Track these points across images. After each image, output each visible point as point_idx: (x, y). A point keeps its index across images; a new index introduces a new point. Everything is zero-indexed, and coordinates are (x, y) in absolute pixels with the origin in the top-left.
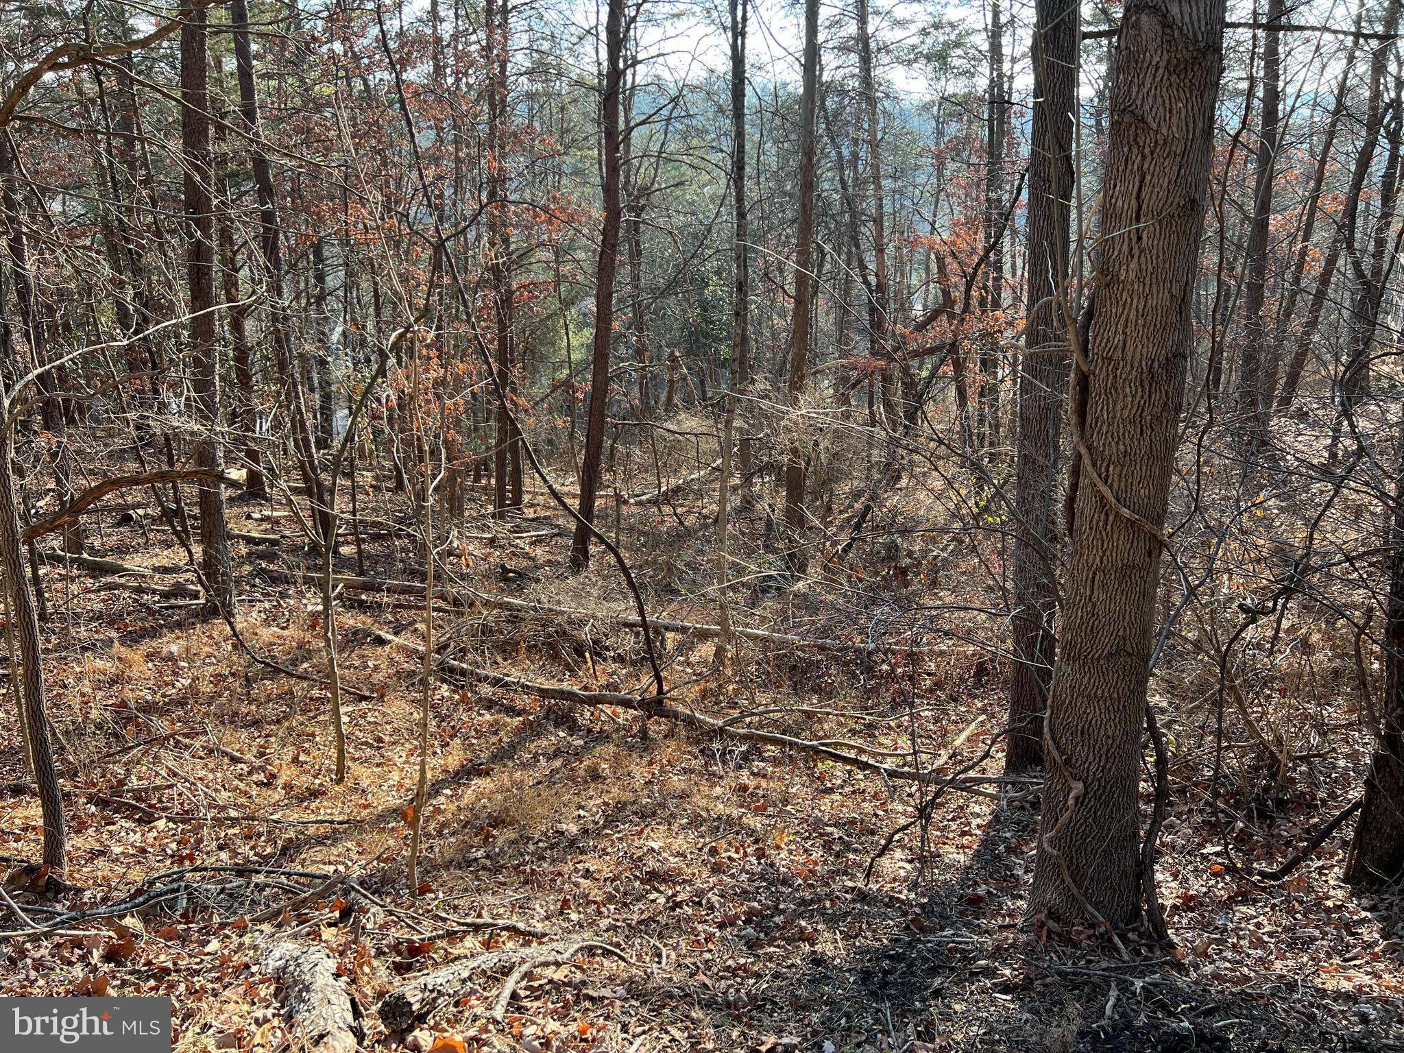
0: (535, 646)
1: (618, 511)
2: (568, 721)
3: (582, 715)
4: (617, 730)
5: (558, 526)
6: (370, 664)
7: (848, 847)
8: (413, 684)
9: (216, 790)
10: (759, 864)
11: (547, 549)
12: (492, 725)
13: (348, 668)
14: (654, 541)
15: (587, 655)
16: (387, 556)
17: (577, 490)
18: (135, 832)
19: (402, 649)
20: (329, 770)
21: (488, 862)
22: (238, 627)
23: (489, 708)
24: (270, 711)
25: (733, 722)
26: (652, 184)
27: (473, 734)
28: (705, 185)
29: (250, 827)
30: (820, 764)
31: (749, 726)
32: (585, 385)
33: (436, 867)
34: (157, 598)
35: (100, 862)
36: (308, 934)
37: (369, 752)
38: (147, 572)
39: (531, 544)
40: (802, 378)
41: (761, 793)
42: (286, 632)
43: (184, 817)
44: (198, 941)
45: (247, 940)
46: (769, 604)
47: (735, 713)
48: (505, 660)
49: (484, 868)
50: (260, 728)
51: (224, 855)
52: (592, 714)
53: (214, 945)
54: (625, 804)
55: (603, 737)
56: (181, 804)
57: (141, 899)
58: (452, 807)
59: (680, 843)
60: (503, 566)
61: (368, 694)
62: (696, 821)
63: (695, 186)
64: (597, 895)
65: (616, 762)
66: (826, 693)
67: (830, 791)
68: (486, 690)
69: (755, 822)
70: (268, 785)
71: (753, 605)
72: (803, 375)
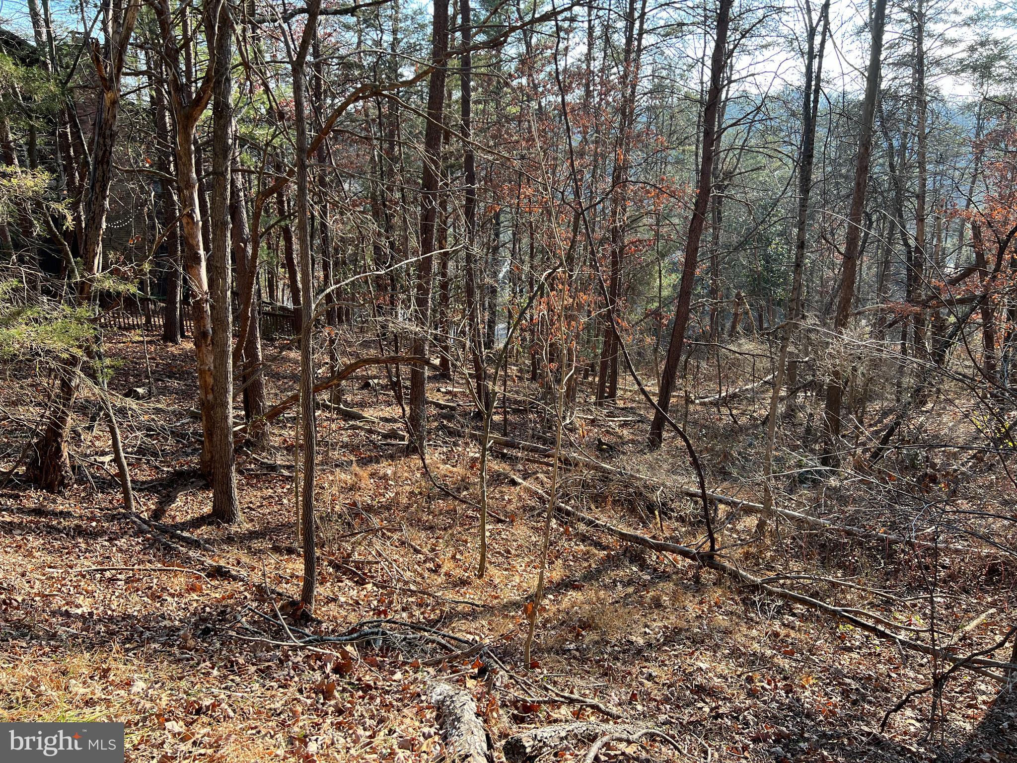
0: (618, 500)
1: (687, 408)
2: (639, 560)
3: (650, 557)
4: (677, 573)
5: (640, 415)
6: (506, 498)
7: (864, 698)
8: (533, 516)
9: (403, 570)
10: (787, 697)
11: (631, 431)
12: (585, 554)
13: (492, 498)
14: (714, 434)
15: (657, 513)
16: (522, 425)
17: (656, 390)
18: (354, 590)
19: (527, 490)
20: (474, 568)
21: (578, 654)
22: (427, 462)
23: (583, 541)
24: (441, 521)
25: (770, 581)
26: (735, 169)
27: (571, 558)
28: (775, 170)
29: (422, 599)
30: (841, 626)
31: (782, 586)
32: (670, 314)
33: (541, 650)
34: (380, 438)
35: (332, 605)
36: (457, 681)
37: (501, 559)
38: (376, 420)
39: (620, 426)
40: (846, 317)
41: (790, 641)
42: (455, 469)
43: (383, 585)
44: (389, 671)
45: (419, 675)
46: (805, 492)
47: (772, 575)
48: (597, 508)
49: (575, 658)
50: (433, 532)
51: (404, 615)
52: (658, 558)
53: (398, 676)
54: (681, 630)
55: (665, 576)
56: (382, 576)
57: (356, 635)
58: (554, 609)
59: (722, 668)
60: (599, 440)
61: (503, 518)
62: (735, 653)
63: (767, 171)
64: (657, 694)
65: (674, 598)
66: (851, 570)
67: (850, 650)
68: (582, 527)
69: (785, 663)
70: (435, 571)
71: (791, 492)
72: (848, 315)
